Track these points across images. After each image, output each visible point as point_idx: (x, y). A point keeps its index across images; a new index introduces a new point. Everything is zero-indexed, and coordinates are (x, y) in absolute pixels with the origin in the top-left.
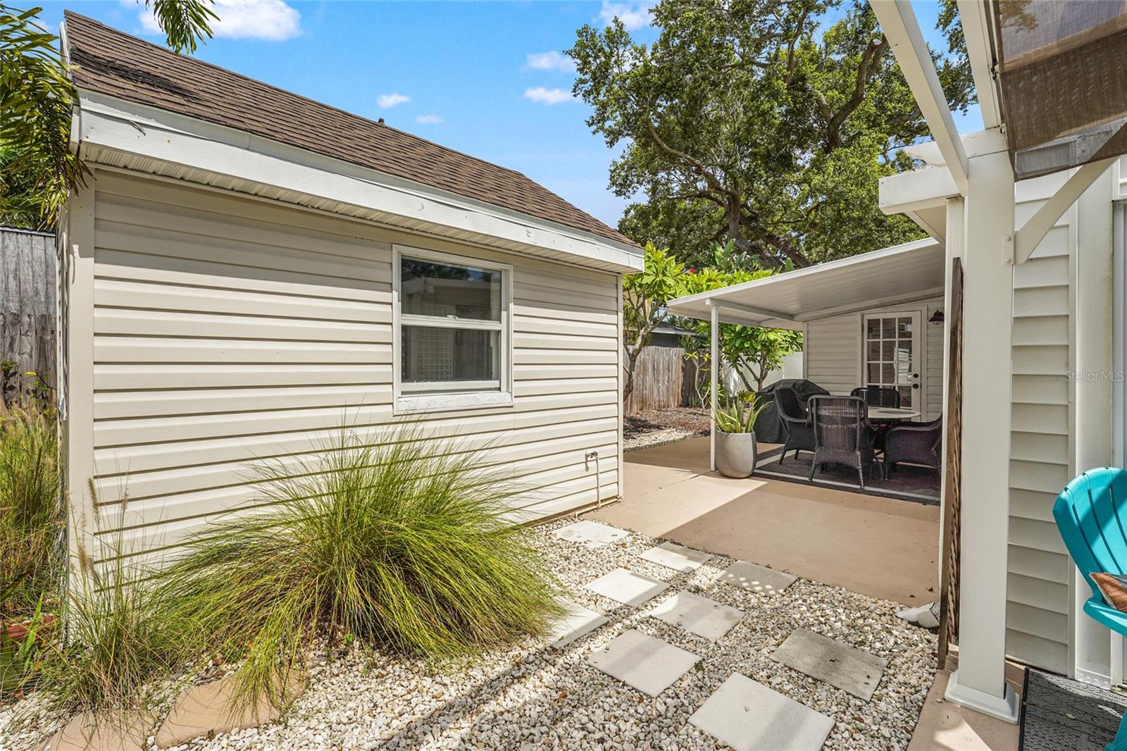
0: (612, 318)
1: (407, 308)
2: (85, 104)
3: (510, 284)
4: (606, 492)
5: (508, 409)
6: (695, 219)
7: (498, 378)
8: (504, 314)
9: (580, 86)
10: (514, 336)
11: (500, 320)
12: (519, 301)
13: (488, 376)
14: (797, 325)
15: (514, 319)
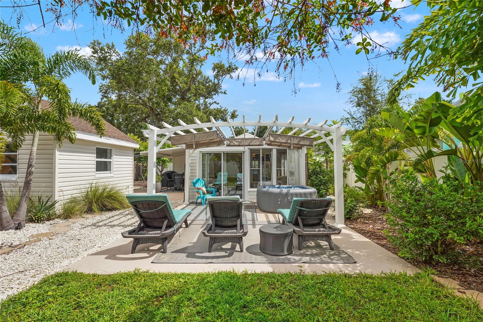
1: (97, 158)
6: (136, 110)
10: (114, 162)
11: (111, 159)
12: (115, 155)
14: (171, 157)
15: (114, 159)
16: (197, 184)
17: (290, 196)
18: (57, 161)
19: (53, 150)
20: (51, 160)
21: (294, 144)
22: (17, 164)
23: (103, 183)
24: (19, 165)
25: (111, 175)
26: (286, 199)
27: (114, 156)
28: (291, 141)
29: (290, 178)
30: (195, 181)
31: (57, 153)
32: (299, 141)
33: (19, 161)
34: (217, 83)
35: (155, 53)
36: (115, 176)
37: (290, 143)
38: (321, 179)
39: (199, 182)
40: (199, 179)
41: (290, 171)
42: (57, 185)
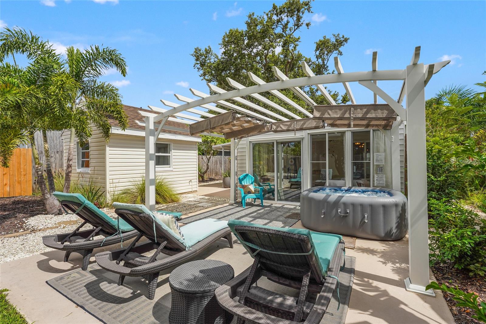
0: (195, 152)
2: (112, 128)
3: (172, 146)
4: (194, 190)
5: (172, 171)
7: (170, 165)
8: (171, 152)
9: (196, 65)
10: (173, 157)
11: (170, 153)
12: (174, 149)
13: (168, 165)
15: (173, 153)
16: (245, 180)
17: (342, 206)
18: (108, 156)
19: (105, 146)
20: (103, 155)
21: (355, 119)
22: (89, 159)
23: (160, 177)
24: (91, 160)
25: (171, 169)
26: (334, 211)
27: (173, 151)
28: (350, 114)
29: (376, 176)
30: (241, 177)
31: (108, 149)
32: (367, 113)
33: (91, 156)
34: (322, 63)
35: (249, 46)
36: (174, 170)
37: (349, 119)
38: (432, 180)
39: (247, 178)
40: (247, 175)
41: (378, 166)
42: (108, 177)
